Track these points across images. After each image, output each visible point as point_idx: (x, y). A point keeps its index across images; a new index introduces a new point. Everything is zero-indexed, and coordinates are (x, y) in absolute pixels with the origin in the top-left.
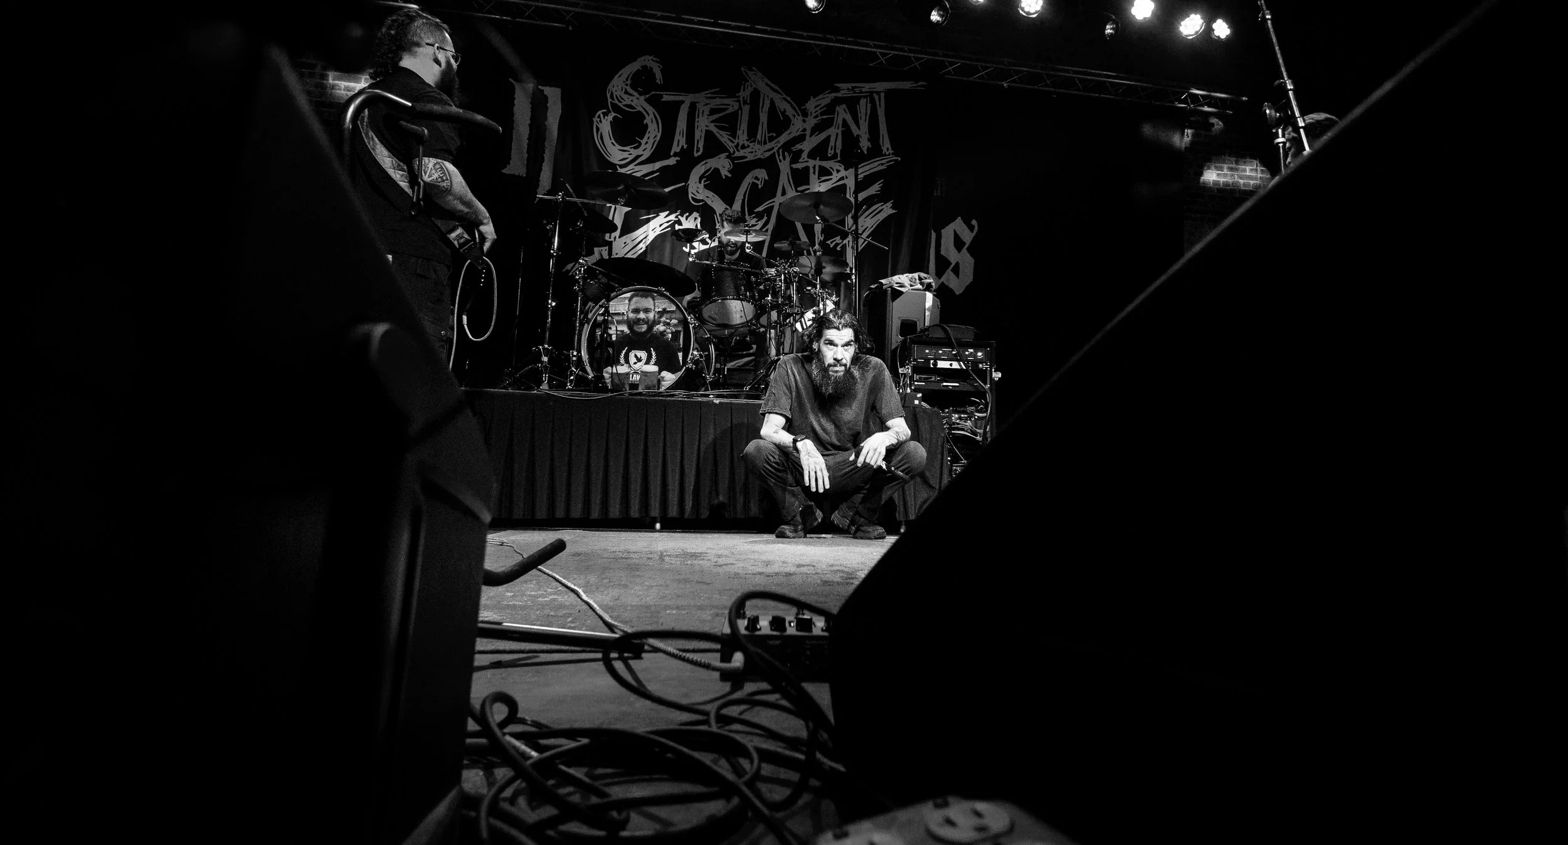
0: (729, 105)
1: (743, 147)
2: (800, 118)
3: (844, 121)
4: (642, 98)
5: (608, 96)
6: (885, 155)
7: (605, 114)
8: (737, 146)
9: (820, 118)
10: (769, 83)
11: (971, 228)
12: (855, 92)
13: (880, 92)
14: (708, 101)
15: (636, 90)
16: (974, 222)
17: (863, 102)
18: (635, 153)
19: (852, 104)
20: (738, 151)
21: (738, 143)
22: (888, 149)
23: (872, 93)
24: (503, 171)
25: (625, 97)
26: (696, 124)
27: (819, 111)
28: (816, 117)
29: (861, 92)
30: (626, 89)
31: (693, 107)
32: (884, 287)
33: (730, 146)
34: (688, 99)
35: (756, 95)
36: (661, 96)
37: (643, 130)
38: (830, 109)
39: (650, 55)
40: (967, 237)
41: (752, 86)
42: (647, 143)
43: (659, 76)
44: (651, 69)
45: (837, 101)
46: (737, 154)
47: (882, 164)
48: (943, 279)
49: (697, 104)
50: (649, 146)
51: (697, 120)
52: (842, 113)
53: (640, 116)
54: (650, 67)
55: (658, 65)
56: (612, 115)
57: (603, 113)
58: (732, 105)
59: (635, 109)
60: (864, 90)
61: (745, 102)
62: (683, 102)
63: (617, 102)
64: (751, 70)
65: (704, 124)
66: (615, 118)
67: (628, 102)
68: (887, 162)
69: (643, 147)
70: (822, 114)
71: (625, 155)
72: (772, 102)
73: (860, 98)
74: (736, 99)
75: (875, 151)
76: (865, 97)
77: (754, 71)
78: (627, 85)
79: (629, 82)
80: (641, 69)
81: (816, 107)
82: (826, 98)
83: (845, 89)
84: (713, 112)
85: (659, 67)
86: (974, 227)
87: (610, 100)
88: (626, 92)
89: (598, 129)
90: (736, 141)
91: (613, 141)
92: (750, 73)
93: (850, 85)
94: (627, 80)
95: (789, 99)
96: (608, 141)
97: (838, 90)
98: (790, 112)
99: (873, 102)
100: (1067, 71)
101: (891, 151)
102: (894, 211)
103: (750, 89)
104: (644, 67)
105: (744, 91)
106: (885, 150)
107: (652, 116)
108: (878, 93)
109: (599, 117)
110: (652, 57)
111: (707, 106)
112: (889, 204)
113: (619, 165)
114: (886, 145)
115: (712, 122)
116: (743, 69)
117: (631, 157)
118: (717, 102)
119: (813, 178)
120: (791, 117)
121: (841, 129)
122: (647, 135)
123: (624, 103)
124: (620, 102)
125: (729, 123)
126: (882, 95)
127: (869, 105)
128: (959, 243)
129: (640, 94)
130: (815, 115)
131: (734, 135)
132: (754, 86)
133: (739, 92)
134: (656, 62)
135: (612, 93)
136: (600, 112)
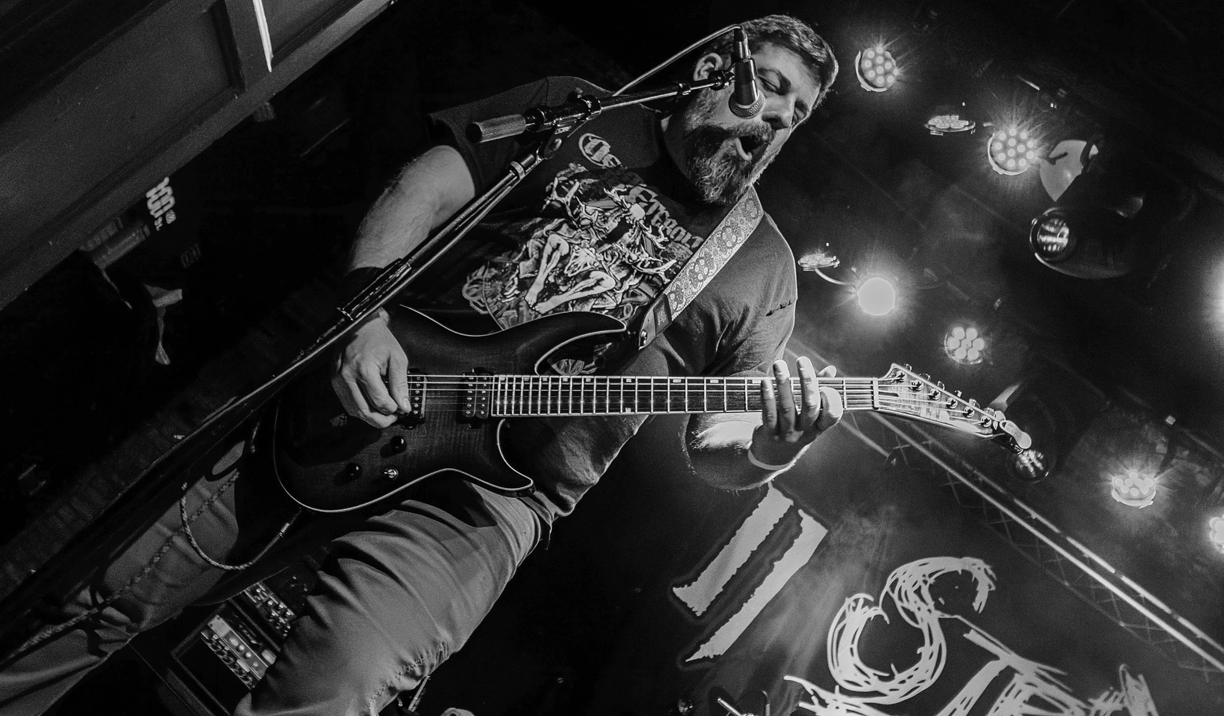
4: (938, 614)
5: (890, 581)
7: (867, 603)
14: (1037, 681)
15: (935, 598)
18: (877, 685)
24: (675, 590)
25: (913, 597)
26: (997, 703)
30: (920, 588)
31: (1008, 674)
34: (1007, 658)
36: (968, 629)
37: (910, 659)
39: (986, 562)
41: (1122, 701)
42: (903, 682)
43: (980, 601)
44: (976, 582)
49: (1016, 675)
50: (904, 688)
51: (1002, 696)
53: (917, 639)
54: (975, 579)
55: (992, 583)
56: (878, 610)
57: (865, 599)
59: (917, 622)
62: (996, 658)
63: (895, 596)
64: (1135, 677)
65: (1011, 708)
66: (879, 618)
67: (912, 608)
69: (893, 684)
71: (860, 678)
74: (1084, 706)
77: (1140, 680)
78: (925, 582)
79: (931, 581)
80: (960, 572)
84: (1035, 701)
85: (990, 587)
87: (887, 588)
88: (918, 592)
89: (843, 616)
91: (855, 647)
92: (1131, 681)
94: (931, 575)
96: (847, 643)
103: (1118, 706)
104: (967, 574)
105: (1106, 700)
107: (935, 648)
109: (856, 601)
110: (988, 567)
111: (1028, 686)
113: (841, 687)
116: (1122, 667)
117: (866, 688)
118: (1050, 691)
122: (910, 671)
123: (906, 605)
124: (900, 599)
129: (938, 606)
132: (1126, 704)
133: (1096, 697)
134: (991, 577)
135: (897, 580)
136: (862, 596)
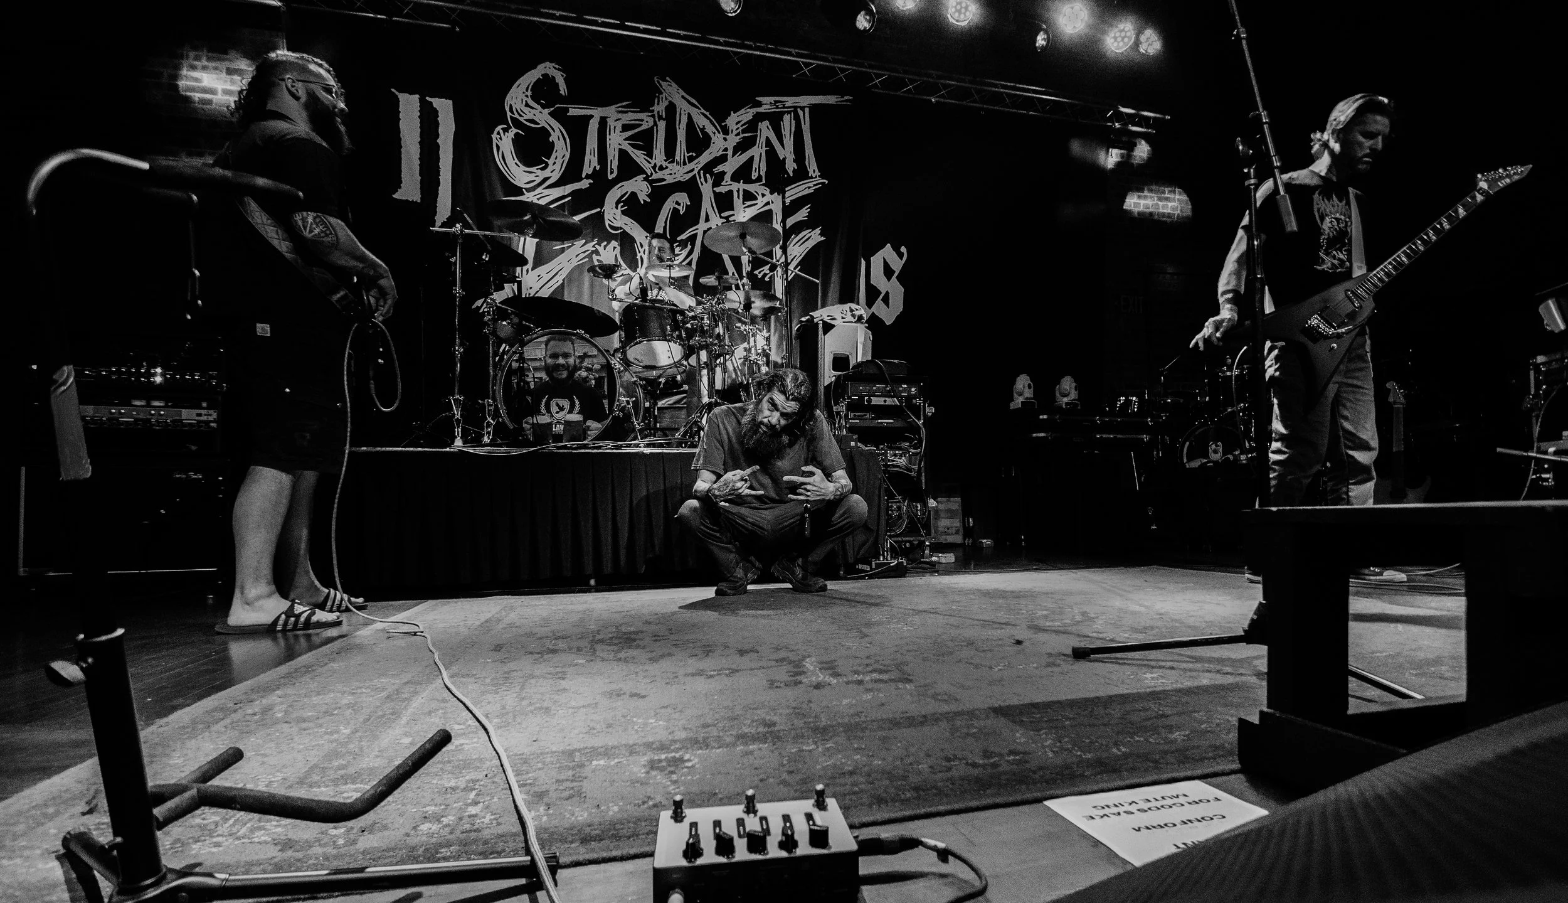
0: (642, 120)
1: (661, 168)
2: (721, 136)
3: (767, 138)
4: (547, 111)
5: (507, 109)
6: (812, 177)
7: (505, 130)
8: (654, 167)
9: (742, 136)
10: (684, 94)
11: (901, 255)
12: (777, 107)
13: (804, 107)
14: (620, 116)
15: (538, 103)
16: (903, 249)
17: (787, 117)
18: (543, 174)
19: (775, 120)
20: (656, 172)
21: (655, 164)
22: (814, 171)
23: (796, 108)
24: (394, 196)
25: (526, 110)
26: (608, 142)
27: (741, 129)
28: (738, 134)
29: (784, 107)
30: (526, 102)
31: (603, 121)
32: (815, 320)
33: (647, 167)
34: (597, 113)
35: (671, 108)
36: (567, 110)
37: (549, 149)
38: (752, 126)
39: (551, 62)
40: (897, 265)
41: (666, 99)
42: (555, 163)
43: (563, 89)
44: (554, 78)
45: (759, 117)
46: (655, 176)
47: (809, 188)
48: (874, 309)
49: (608, 119)
50: (557, 167)
51: (608, 137)
52: (765, 130)
53: (544, 133)
54: (552, 76)
55: (562, 73)
56: (513, 131)
57: (502, 129)
58: (646, 121)
59: (539, 124)
60: (787, 105)
61: (660, 118)
62: (592, 116)
63: (516, 116)
64: (665, 80)
65: (616, 141)
66: (516, 134)
67: (530, 117)
68: (815, 185)
69: (550, 168)
70: (744, 131)
71: (531, 177)
72: (690, 117)
73: (783, 113)
74: (650, 114)
75: (801, 174)
76: (789, 113)
77: (668, 81)
78: (527, 96)
79: (529, 93)
80: (541, 78)
81: (737, 123)
82: (747, 114)
83: (767, 103)
84: (625, 128)
85: (562, 76)
86: (903, 254)
87: (509, 114)
88: (527, 105)
89: (498, 147)
90: (653, 162)
91: (517, 161)
92: (664, 84)
93: (772, 99)
94: (527, 90)
95: (707, 114)
96: (511, 161)
97: (760, 104)
98: (710, 129)
99: (797, 118)
100: (996, 86)
101: (818, 173)
102: (823, 238)
103: (666, 103)
104: (545, 76)
105: (658, 104)
106: (811, 173)
107: (558, 132)
108: (803, 108)
109: (498, 133)
110: (552, 65)
111: (618, 122)
112: (818, 231)
113: (525, 189)
114: (812, 167)
115: (625, 140)
116: (656, 80)
117: (538, 180)
118: (630, 117)
119: (738, 202)
120: (711, 135)
121: (764, 149)
122: (553, 156)
123: (526, 117)
124: (521, 116)
125: (645, 141)
126: (807, 110)
127: (793, 122)
128: (888, 272)
129: (543, 107)
130: (735, 132)
131: (650, 154)
132: (670, 99)
133: (653, 105)
134: (559, 69)
135: (511, 105)
136: (499, 128)
